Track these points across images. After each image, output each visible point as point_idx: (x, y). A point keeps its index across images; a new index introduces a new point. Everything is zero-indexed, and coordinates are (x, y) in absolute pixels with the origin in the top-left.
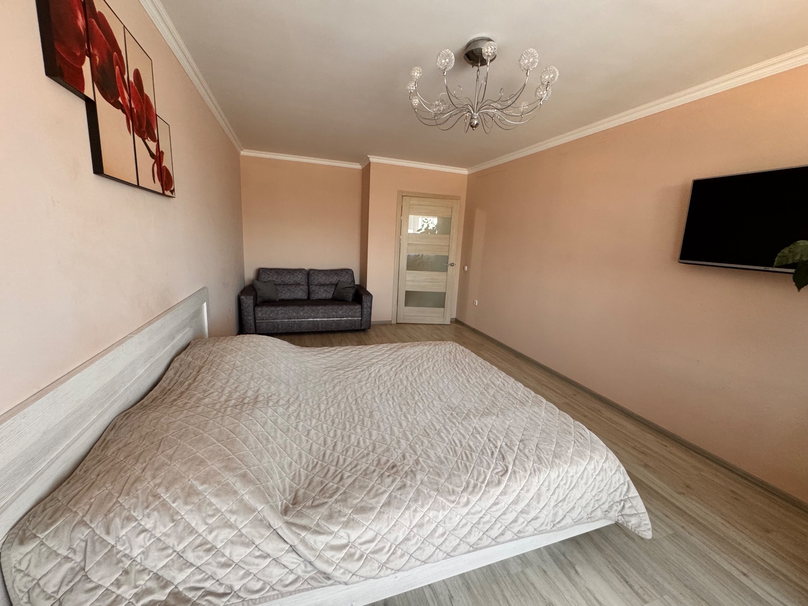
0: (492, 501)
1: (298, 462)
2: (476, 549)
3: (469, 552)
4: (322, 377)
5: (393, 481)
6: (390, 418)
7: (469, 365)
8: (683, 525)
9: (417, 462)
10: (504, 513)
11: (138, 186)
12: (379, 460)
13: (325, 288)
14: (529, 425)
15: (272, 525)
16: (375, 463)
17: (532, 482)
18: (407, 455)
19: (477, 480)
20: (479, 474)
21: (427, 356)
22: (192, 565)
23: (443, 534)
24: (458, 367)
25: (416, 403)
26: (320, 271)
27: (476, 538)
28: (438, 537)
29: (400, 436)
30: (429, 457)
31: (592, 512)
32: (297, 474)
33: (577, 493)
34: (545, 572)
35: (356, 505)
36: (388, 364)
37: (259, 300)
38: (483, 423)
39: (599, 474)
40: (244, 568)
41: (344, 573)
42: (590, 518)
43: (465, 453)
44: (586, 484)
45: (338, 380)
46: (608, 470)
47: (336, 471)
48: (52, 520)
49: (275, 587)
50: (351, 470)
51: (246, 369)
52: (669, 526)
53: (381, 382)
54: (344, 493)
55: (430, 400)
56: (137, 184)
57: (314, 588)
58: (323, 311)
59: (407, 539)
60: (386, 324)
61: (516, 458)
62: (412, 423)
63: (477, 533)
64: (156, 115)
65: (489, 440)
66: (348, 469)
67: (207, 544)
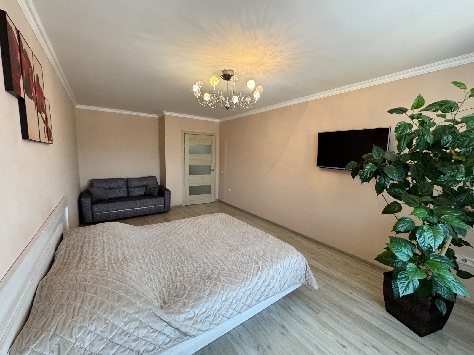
0: (255, 283)
1: (160, 285)
2: (250, 307)
3: (247, 309)
4: (157, 241)
5: (210, 283)
6: (201, 256)
7: (233, 224)
8: (329, 280)
9: (219, 273)
10: (260, 288)
11: (40, 142)
12: (201, 276)
13: (139, 189)
14: (265, 247)
15: (157, 315)
16: (199, 277)
17: (270, 271)
18: (214, 271)
19: (248, 275)
20: (248, 272)
21: (211, 222)
22: (118, 344)
23: (236, 303)
24: (228, 225)
25: (212, 247)
26: (135, 179)
27: (250, 302)
28: (234, 305)
29: (208, 263)
30: (224, 269)
31: (294, 280)
32: (161, 290)
33: (288, 273)
34: (278, 313)
35: (195, 297)
36: (192, 229)
37: (94, 200)
38: (246, 250)
39: (295, 263)
40: (145, 340)
41: (194, 331)
42: (294, 283)
43: (240, 264)
44: (291, 268)
45: (167, 241)
46: (299, 261)
47: (181, 285)
48: (36, 337)
49: (160, 347)
50: (188, 282)
51: (112, 243)
52: (324, 282)
53: (191, 238)
54: (188, 293)
55: (218, 244)
56: (39, 141)
57: (179, 343)
58: (140, 203)
59: (221, 308)
60: (179, 207)
61: (262, 262)
62: (212, 256)
63: (250, 299)
64: (45, 97)
65: (250, 257)
66: (187, 283)
67: (125, 332)
